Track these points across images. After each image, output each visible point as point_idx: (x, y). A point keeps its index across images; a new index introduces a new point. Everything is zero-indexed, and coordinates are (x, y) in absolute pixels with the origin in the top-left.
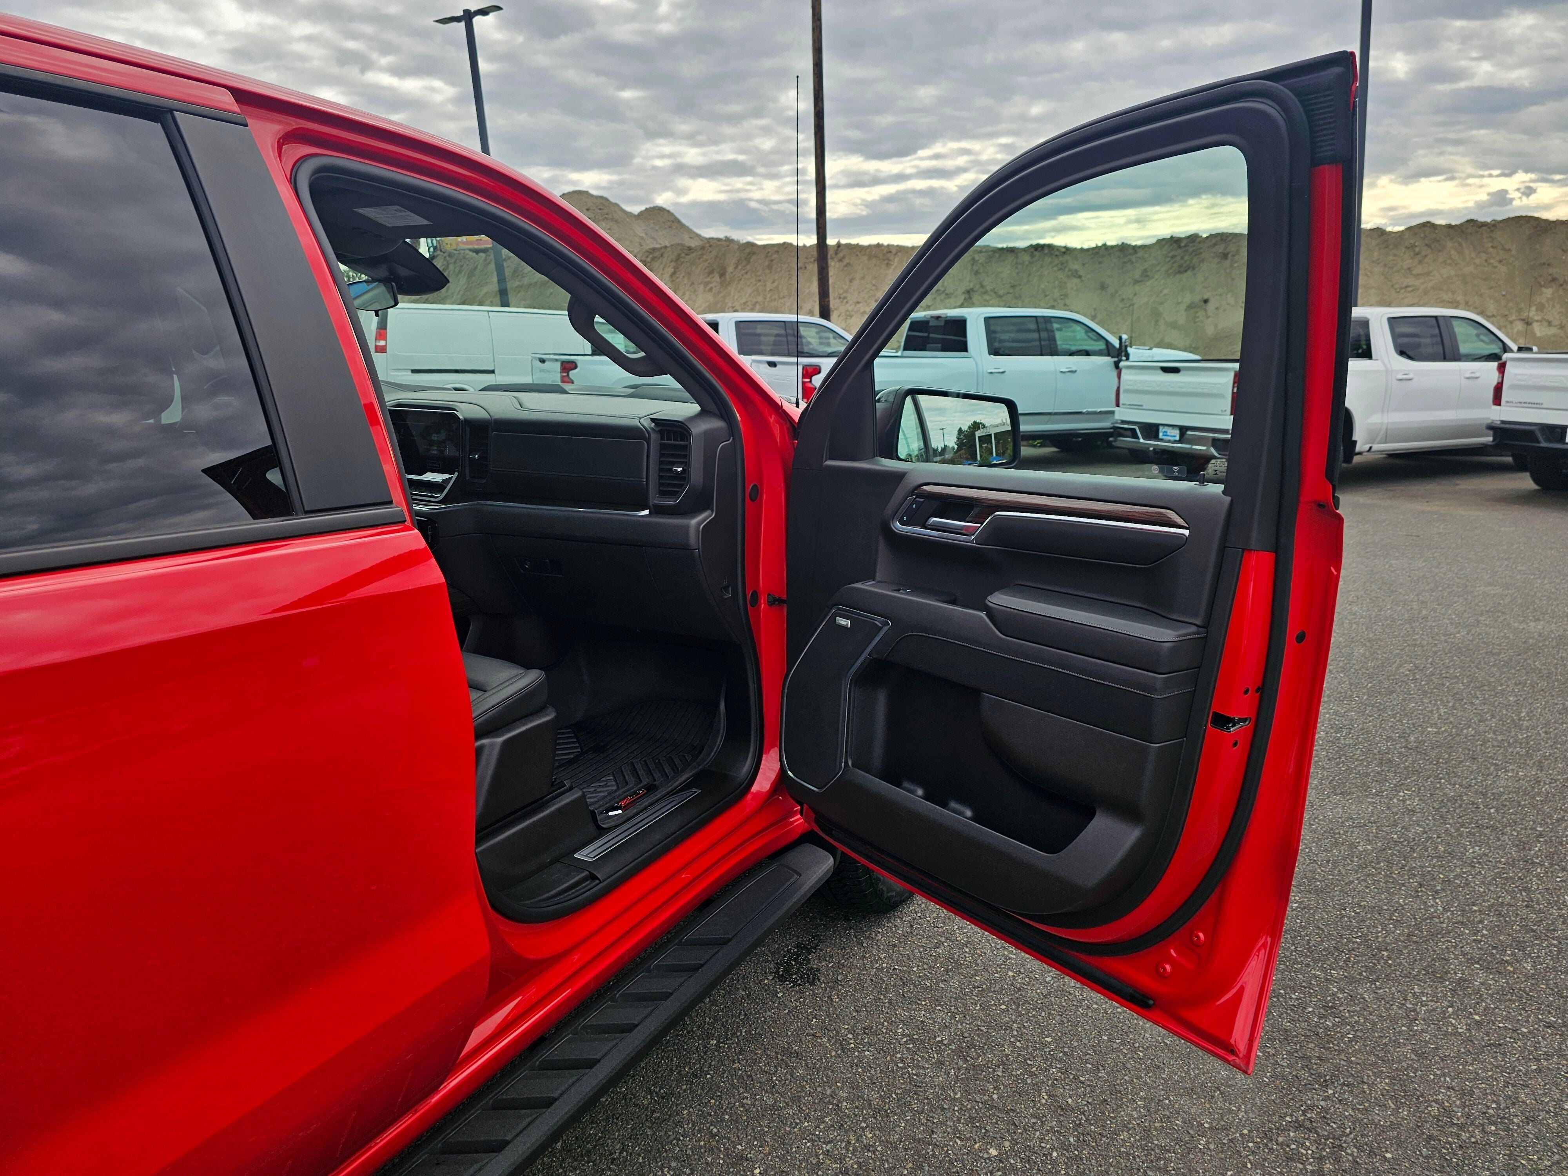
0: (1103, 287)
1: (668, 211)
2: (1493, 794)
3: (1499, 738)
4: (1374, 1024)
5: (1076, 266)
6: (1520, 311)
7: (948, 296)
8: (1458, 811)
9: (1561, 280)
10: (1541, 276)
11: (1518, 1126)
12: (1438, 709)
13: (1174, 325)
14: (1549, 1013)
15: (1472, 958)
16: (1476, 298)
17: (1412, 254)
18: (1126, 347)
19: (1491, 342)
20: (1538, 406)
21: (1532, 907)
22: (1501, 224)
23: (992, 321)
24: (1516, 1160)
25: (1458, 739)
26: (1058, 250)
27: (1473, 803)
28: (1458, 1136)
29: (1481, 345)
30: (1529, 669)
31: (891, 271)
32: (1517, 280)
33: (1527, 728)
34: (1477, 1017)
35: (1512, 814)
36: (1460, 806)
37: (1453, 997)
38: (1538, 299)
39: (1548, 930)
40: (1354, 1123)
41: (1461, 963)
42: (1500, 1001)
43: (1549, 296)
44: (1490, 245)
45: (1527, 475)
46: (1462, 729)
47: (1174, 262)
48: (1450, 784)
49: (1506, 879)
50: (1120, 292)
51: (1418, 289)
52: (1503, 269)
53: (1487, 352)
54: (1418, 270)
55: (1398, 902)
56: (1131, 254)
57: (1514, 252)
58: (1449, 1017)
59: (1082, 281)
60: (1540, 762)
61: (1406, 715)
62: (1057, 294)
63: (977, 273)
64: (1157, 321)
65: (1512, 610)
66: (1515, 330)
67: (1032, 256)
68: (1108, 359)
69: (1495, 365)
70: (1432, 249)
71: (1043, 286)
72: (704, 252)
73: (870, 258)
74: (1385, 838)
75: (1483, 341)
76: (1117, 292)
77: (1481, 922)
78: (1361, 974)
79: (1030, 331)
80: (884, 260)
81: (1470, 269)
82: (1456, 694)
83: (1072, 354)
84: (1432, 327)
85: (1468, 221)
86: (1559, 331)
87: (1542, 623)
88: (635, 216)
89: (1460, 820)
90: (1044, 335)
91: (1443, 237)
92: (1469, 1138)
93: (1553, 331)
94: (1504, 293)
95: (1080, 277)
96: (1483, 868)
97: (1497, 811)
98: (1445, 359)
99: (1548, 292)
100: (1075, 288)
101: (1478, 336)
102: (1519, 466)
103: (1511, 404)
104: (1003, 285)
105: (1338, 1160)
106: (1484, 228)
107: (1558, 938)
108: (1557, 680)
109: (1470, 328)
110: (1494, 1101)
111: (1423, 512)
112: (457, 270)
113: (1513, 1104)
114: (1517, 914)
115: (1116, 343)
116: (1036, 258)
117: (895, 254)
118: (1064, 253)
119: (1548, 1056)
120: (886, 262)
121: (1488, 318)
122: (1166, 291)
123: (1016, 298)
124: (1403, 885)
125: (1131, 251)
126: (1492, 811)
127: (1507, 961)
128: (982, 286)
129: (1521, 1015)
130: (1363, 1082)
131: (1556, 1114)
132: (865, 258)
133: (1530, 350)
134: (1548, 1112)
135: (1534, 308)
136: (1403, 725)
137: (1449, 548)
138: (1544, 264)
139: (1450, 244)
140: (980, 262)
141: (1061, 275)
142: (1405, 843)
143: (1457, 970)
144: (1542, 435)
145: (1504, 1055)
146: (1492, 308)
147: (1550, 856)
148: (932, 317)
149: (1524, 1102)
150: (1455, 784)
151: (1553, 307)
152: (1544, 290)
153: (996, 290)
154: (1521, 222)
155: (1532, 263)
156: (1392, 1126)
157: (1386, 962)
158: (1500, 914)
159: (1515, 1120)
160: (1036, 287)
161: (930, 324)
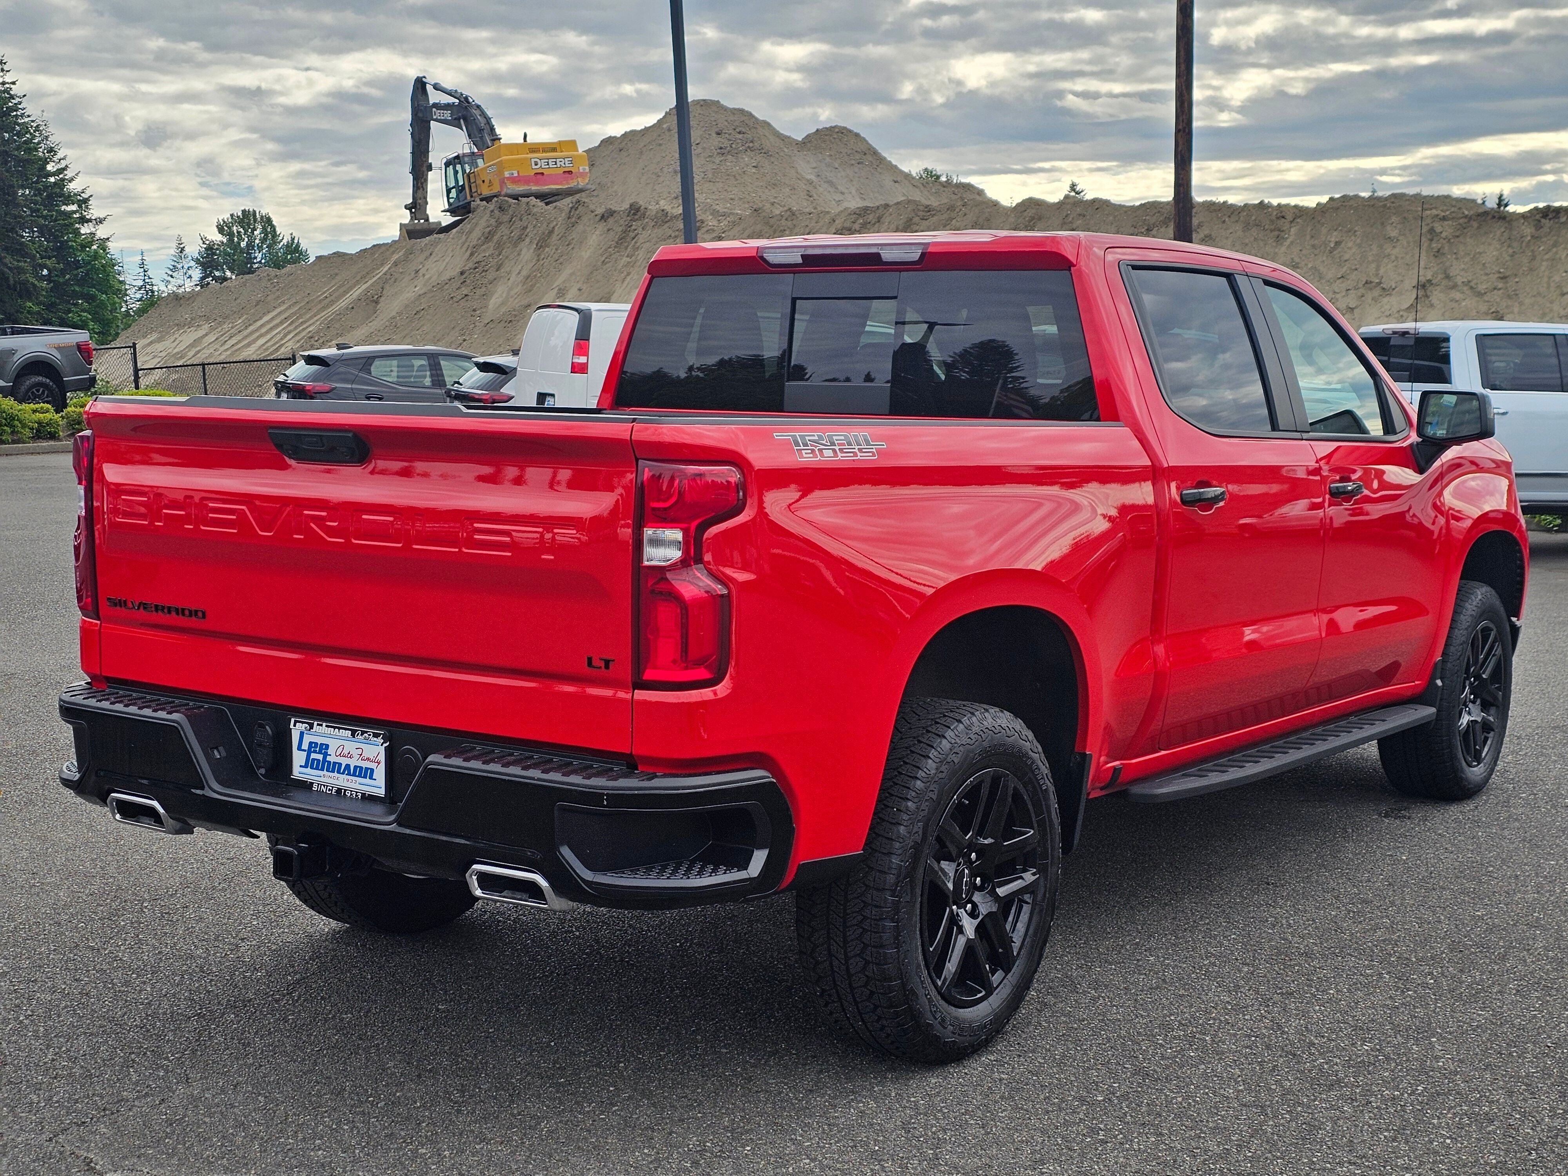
1: (857, 135)
7: (1386, 291)
23: (1488, 342)
31: (1283, 249)
63: (1438, 254)
71: (1557, 278)
72: (953, 215)
73: (1247, 227)
80: (1272, 231)
88: (797, 143)
104: (1487, 274)
112: (515, 234)
116: (1546, 229)
117: (1291, 222)
120: (1276, 233)
128: (1448, 277)
132: (1238, 227)
140: (1444, 235)
148: (1394, 333)
153: (1472, 284)
160: (1545, 279)
161: (1392, 343)
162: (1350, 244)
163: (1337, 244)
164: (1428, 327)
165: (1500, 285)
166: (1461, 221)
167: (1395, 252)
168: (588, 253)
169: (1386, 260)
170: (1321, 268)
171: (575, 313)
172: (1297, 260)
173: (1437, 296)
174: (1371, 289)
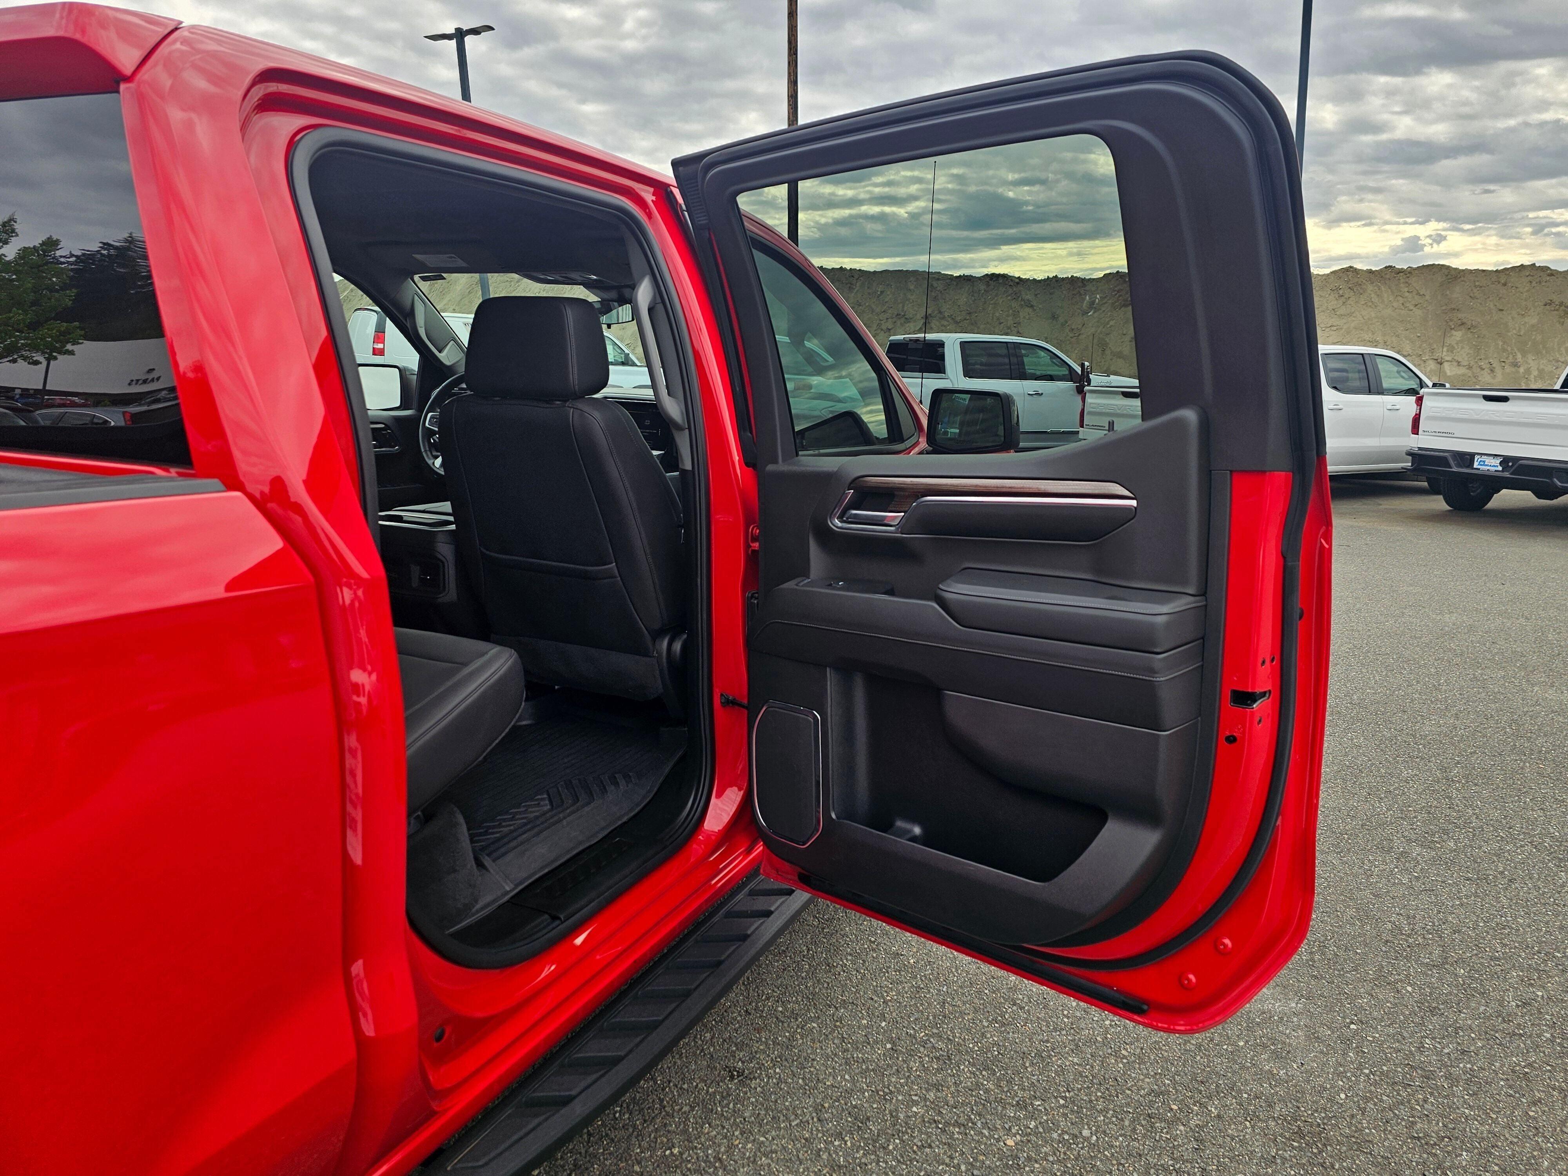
0: (1054, 317)
2: (1421, 735)
3: (1424, 697)
4: (1342, 878)
5: (1028, 296)
6: (1432, 351)
7: (908, 320)
8: (1394, 746)
9: (1469, 323)
10: (1451, 320)
11: (1448, 935)
12: (1374, 677)
13: (1119, 355)
14: (1468, 872)
15: (1410, 839)
16: (1394, 339)
17: (1337, 296)
18: (1088, 373)
19: (1410, 378)
20: (1450, 435)
21: (1453, 808)
22: (1416, 272)
23: (967, 346)
24: (1447, 953)
25: (1391, 698)
26: (1012, 280)
27: (1405, 742)
28: (1407, 941)
29: (1401, 380)
30: (1445, 649)
31: (853, 294)
32: (1430, 323)
33: (1446, 691)
34: (1416, 874)
35: (1436, 749)
36: (1396, 743)
37: (1398, 862)
38: (1448, 341)
39: (1465, 823)
40: (1332, 933)
41: (1402, 842)
42: (1431, 864)
43: (1458, 339)
44: (1406, 290)
45: (1441, 497)
46: (1394, 692)
47: (1120, 296)
48: (1387, 728)
49: (1433, 791)
50: (1069, 322)
51: (1341, 329)
52: (1418, 312)
53: (1406, 388)
54: (1341, 311)
55: (1353, 805)
56: (1079, 287)
57: (1427, 297)
58: (1396, 874)
59: (1035, 310)
60: (1457, 714)
61: (1349, 681)
62: (1010, 321)
63: (935, 299)
64: (1104, 350)
65: (1431, 605)
66: (1429, 369)
67: (988, 285)
68: (1070, 384)
69: (1413, 399)
70: (1354, 292)
71: (997, 314)
74: (1339, 764)
75: (1403, 377)
76: (1066, 322)
77: (1415, 817)
78: (1329, 848)
79: (1001, 356)
80: (847, 284)
81: (1389, 311)
82: (1389, 666)
83: (1037, 378)
84: (1359, 363)
85: (1386, 267)
86: (1468, 371)
87: (1455, 615)
89: (1396, 753)
90: (1014, 360)
91: (1364, 281)
92: (1414, 942)
93: (1462, 371)
94: (1419, 335)
95: (1032, 306)
96: (1415, 784)
97: (1424, 747)
98: (1370, 392)
99: (1458, 335)
100: (1027, 317)
101: (1398, 372)
102: (1433, 490)
103: (1427, 433)
104: (961, 312)
105: (1323, 954)
106: (1401, 274)
107: (1473, 828)
108: (1469, 657)
109: (1391, 365)
110: (1430, 922)
111: (1352, 527)
113: (1444, 923)
114: (1442, 813)
115: (1079, 370)
116: (992, 287)
118: (1018, 283)
119: (1467, 897)
121: (1404, 356)
122: (1112, 323)
123: (972, 324)
124: (1356, 794)
125: (1080, 284)
126: (1420, 747)
127: (1436, 841)
128: (940, 312)
129: (1447, 873)
130: (1337, 911)
131: (1474, 929)
133: (1444, 386)
134: (1469, 928)
135: (1445, 349)
136: (1347, 687)
137: (1376, 556)
138: (1454, 309)
139: (1370, 288)
140: (938, 288)
141: (1014, 304)
142: (1356, 767)
143: (1399, 845)
144: (1454, 461)
145: (1436, 896)
146: (1408, 349)
147: (1466, 777)
148: (911, 340)
149: (1451, 922)
150: (1390, 729)
151: (1463, 348)
152: (1454, 332)
153: (953, 316)
154: (1434, 270)
155: (1444, 308)
156: (1360, 935)
157: (1347, 841)
158: (1429, 813)
159: (1446, 932)
160: (991, 315)
161: (909, 347)
162: (889, 293)
163: (882, 292)
164: (930, 336)
165: (968, 318)
166: (947, 281)
167: (912, 297)
168: (460, 288)
169: (907, 302)
170: (873, 307)
171: (375, 314)
172: (860, 301)
173: (934, 323)
174: (899, 318)
